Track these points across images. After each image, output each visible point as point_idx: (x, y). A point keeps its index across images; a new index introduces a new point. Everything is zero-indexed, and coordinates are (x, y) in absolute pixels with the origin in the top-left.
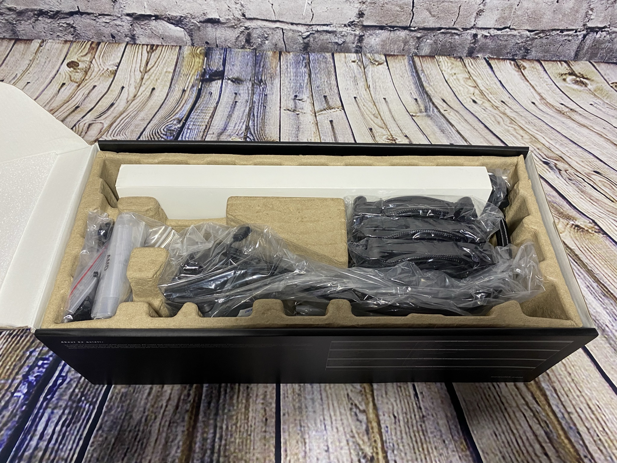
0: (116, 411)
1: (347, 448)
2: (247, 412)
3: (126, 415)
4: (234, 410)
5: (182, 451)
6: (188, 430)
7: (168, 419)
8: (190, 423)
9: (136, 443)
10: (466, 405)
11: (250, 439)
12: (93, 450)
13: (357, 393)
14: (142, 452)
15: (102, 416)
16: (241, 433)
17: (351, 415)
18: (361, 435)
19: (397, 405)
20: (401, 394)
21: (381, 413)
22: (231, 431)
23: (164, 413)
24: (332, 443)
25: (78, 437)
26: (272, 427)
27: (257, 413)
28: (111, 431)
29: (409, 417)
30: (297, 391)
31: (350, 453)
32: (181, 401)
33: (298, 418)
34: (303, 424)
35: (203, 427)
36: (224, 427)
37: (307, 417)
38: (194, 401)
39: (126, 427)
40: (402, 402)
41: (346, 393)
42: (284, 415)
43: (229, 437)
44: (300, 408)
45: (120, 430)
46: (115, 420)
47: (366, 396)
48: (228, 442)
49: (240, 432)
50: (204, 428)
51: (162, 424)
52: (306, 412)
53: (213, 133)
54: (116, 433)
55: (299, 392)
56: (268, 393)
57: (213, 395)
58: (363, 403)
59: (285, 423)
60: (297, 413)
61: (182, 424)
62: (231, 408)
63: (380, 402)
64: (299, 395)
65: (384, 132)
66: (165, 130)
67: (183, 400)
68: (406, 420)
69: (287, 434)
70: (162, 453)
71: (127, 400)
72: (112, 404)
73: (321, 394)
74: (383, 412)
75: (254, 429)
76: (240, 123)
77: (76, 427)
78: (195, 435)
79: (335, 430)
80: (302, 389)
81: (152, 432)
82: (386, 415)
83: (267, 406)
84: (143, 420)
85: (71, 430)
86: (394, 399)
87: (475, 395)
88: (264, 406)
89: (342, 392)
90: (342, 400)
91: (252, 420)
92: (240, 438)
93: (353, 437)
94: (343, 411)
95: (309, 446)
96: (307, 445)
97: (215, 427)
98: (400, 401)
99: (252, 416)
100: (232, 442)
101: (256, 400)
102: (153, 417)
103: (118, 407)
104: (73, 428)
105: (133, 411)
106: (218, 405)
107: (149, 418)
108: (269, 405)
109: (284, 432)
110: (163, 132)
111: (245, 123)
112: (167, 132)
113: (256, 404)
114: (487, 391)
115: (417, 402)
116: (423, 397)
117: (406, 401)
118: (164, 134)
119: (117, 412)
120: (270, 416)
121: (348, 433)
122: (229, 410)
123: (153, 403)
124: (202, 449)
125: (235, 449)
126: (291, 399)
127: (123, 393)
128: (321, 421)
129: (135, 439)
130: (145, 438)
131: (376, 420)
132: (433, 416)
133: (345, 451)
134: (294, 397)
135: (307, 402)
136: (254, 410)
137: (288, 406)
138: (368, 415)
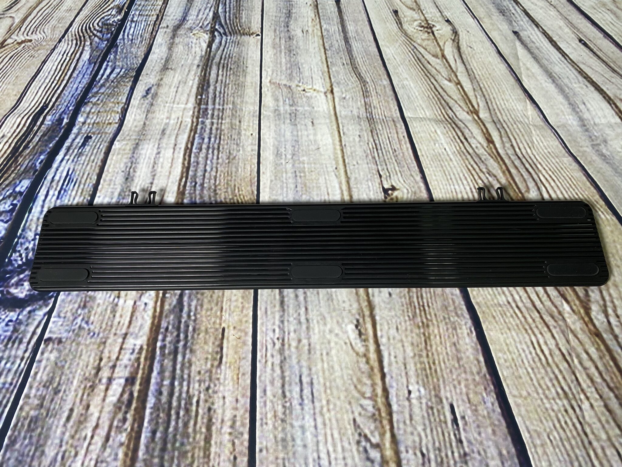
0: (22, 444)
2: (208, 445)
4: (189, 444)
7: (94, 457)
10: (531, 437)
13: (369, 417)
17: (358, 451)
19: (426, 436)
20: (432, 420)
21: (402, 448)
27: (222, 447)
29: (443, 454)
32: (114, 430)
37: (294, 454)
38: (132, 429)
40: (435, 432)
41: (351, 417)
42: (261, 451)
47: (381, 422)
52: (293, 446)
53: (168, 26)
55: (283, 417)
56: (238, 418)
57: (160, 421)
58: (376, 434)
60: (280, 447)
62: (185, 441)
63: (401, 432)
64: (283, 421)
65: (416, 16)
66: (100, 24)
67: (117, 427)
68: (439, 460)
71: (37, 428)
72: (16, 433)
73: (315, 420)
74: (406, 447)
76: (205, 9)
80: (288, 412)
82: (411, 452)
83: (236, 437)
84: (59, 458)
86: (422, 427)
87: (544, 421)
88: (232, 438)
89: (345, 417)
90: (346, 428)
94: (346, 445)
98: (432, 430)
99: (216, 453)
101: (221, 428)
103: (25, 438)
106: (167, 436)
108: (240, 436)
110: (97, 28)
111: (213, 9)
112: (102, 28)
113: (221, 434)
114: (563, 415)
115: (457, 432)
116: (466, 424)
117: (439, 430)
118: (98, 31)
119: (24, 445)
120: (241, 453)
122: (182, 444)
126: (271, 426)
127: (32, 418)
128: (314, 460)
131: (395, 459)
132: (479, 453)
134: (276, 424)
135: (294, 431)
136: (218, 443)
137: (267, 437)
138: (384, 451)
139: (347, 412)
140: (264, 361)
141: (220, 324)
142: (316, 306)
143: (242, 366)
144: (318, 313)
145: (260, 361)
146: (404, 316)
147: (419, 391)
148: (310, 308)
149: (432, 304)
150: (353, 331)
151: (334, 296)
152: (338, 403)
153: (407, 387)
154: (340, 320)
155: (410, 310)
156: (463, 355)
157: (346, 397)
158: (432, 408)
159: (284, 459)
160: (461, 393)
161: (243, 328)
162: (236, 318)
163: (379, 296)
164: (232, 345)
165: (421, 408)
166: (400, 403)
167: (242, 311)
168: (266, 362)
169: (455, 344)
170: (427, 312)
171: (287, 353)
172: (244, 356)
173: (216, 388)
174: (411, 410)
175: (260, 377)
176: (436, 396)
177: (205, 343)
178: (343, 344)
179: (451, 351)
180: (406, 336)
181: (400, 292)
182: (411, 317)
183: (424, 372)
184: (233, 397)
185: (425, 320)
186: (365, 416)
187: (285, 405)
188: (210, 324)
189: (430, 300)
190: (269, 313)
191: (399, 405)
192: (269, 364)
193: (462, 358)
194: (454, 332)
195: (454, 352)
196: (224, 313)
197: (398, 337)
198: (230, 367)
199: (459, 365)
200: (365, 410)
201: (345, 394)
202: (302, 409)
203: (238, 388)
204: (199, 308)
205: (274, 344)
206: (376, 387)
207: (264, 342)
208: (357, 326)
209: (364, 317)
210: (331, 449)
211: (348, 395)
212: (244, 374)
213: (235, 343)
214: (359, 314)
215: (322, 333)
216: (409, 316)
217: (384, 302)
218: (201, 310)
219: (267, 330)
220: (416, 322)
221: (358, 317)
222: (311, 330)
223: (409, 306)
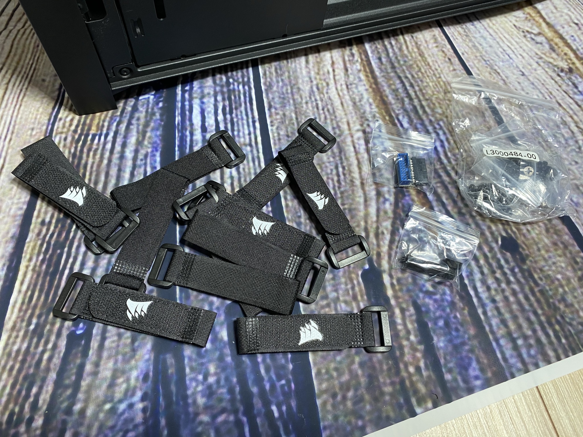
1: (540, 68)
3: (292, 88)
5: (377, 106)
6: (371, 87)
8: (369, 81)
9: (321, 112)
11: (442, 81)
12: (277, 128)
14: (333, 117)
15: (264, 95)
16: (430, 78)
18: (548, 54)
22: (419, 78)
23: (334, 79)
24: (523, 68)
25: (250, 120)
28: (285, 106)
31: (546, 72)
33: (478, 54)
35: (386, 80)
36: (409, 76)
39: (300, 100)
43: (420, 83)
44: (474, 46)
45: (295, 104)
46: (282, 96)
48: (422, 88)
49: (428, 76)
50: (388, 82)
51: (339, 88)
54: (292, 108)
59: (468, 61)
61: (362, 83)
69: (476, 69)
70: (356, 112)
75: (441, 71)
77: (241, 112)
78: (382, 90)
79: (520, 57)
81: (332, 98)
85: (237, 115)
91: (434, 64)
92: (432, 82)
93: (541, 58)
95: (504, 74)
96: (501, 74)
97: (399, 78)
100: (426, 86)
102: (325, 84)
104: (239, 113)
105: (297, 83)
107: (320, 86)
109: (472, 68)
121: (534, 56)
123: (316, 71)
124: (398, 99)
125: (433, 92)
129: (318, 108)
130: (327, 105)
133: (540, 71)
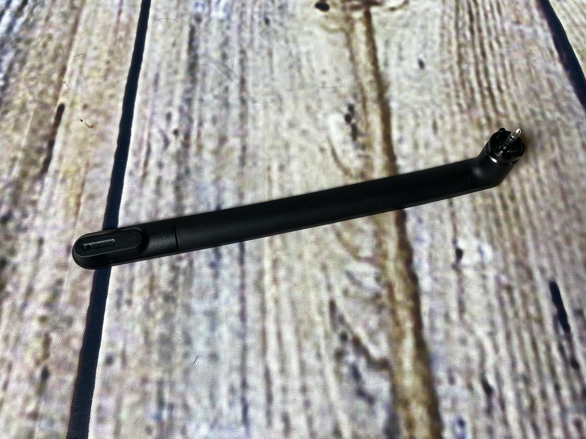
13: (367, 301)
17: (338, 374)
20: (510, 313)
21: (441, 373)
26: (62, 400)
27: (20, 348)
29: (536, 391)
30: (163, 284)
34: (167, 397)
37: (186, 372)
40: (515, 341)
41: (325, 298)
42: (109, 361)
47: (393, 312)
52: (186, 355)
55: (170, 289)
56: (66, 286)
58: (382, 338)
60: (155, 357)
63: (439, 337)
64: (168, 298)
68: (526, 403)
73: (243, 300)
74: (450, 371)
80: (181, 279)
82: (460, 381)
83: (55, 328)
86: (487, 328)
88: (47, 328)
89: (312, 296)
90: (312, 323)
94: (311, 360)
98: (508, 337)
101: (25, 305)
108: (64, 325)
113: (21, 317)
117: (526, 336)
120: (61, 364)
126: (138, 309)
128: (232, 390)
131: (423, 396)
134: (152, 305)
135: (191, 322)
136: (12, 340)
137: (126, 332)
138: (398, 377)
139: (317, 286)
140: (140, 173)
141: (56, 98)
142: (264, 76)
143: (91, 181)
144: (267, 90)
145: (131, 174)
146: (450, 105)
147: (480, 251)
148: (250, 80)
149: (508, 87)
150: (341, 128)
151: (304, 61)
152: (298, 267)
153: (455, 242)
154: (314, 106)
155: (461, 94)
156: (573, 185)
157: (315, 255)
158: (509, 289)
159: (160, 383)
160: (572, 261)
161: (102, 107)
162: (91, 89)
163: (398, 65)
164: (76, 139)
165: (485, 287)
166: (438, 274)
167: (105, 77)
168: (145, 175)
169: (555, 164)
170: (498, 100)
171: (193, 161)
172: (97, 160)
173: (26, 222)
174: (461, 290)
175: (127, 204)
176: (519, 264)
177: (17, 128)
178: (316, 150)
179: (548, 176)
180: (454, 143)
181: (443, 62)
182: (465, 106)
183: (491, 215)
184: (60, 242)
185: (492, 115)
186: (356, 296)
187: (178, 264)
188: (31, 93)
189: (502, 79)
190: (162, 82)
191: (435, 280)
192: (152, 179)
193: (572, 192)
194: (554, 140)
195: (555, 178)
196: (66, 79)
197: (436, 143)
198: (63, 180)
199: (567, 206)
200: (358, 284)
201: (315, 248)
202: (216, 275)
203: (74, 225)
204: (17, 66)
205: (167, 142)
206: (382, 238)
207: (146, 136)
208: (348, 119)
209: (364, 101)
210: (274, 367)
211: (320, 252)
212: (92, 197)
213: (81, 135)
214: (355, 96)
215: (272, 128)
216: (459, 105)
217: (409, 77)
218: (21, 69)
219: (153, 113)
220: (475, 117)
221: (351, 101)
222: (250, 121)
223: (460, 87)
